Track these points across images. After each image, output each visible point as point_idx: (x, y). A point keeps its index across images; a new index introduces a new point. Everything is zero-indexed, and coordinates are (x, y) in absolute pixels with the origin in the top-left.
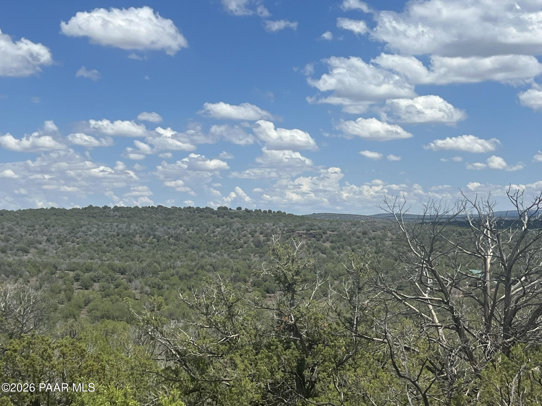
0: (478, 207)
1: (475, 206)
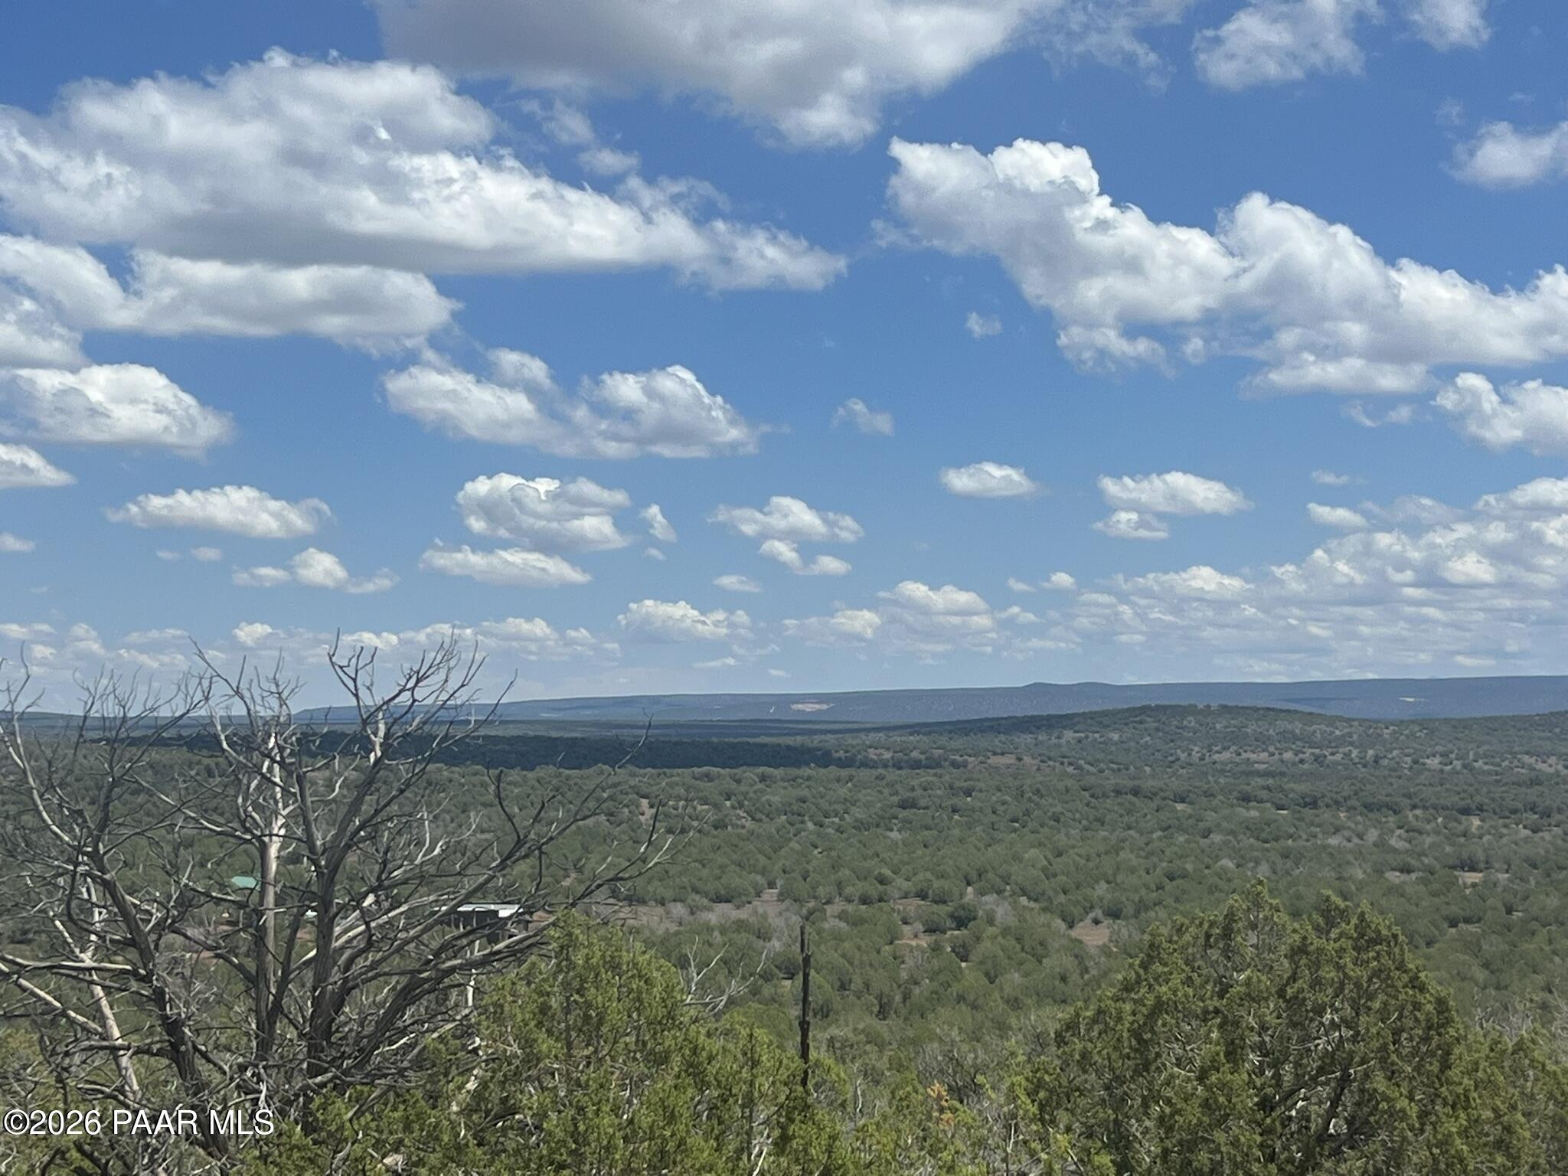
0: (247, 694)
1: (237, 692)
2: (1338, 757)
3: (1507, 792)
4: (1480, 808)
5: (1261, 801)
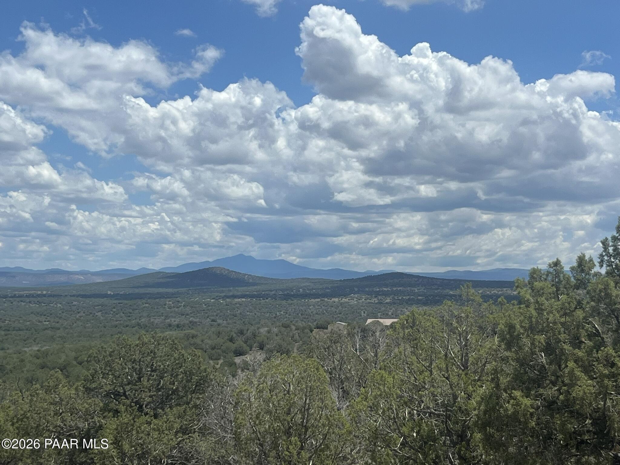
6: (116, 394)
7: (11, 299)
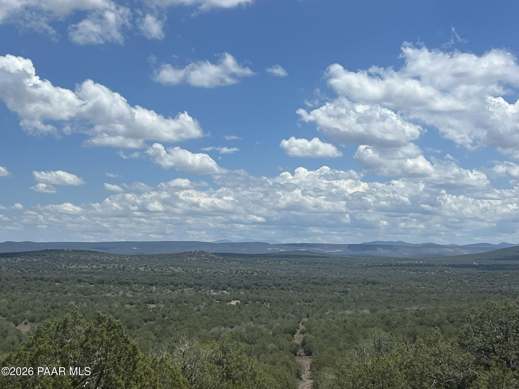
2: (111, 267)
3: (164, 278)
4: (156, 284)
5: (85, 282)
6: (486, 351)
7: (395, 267)
